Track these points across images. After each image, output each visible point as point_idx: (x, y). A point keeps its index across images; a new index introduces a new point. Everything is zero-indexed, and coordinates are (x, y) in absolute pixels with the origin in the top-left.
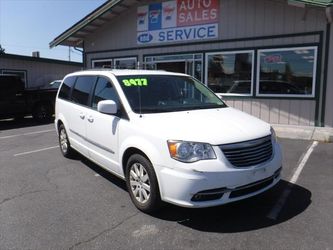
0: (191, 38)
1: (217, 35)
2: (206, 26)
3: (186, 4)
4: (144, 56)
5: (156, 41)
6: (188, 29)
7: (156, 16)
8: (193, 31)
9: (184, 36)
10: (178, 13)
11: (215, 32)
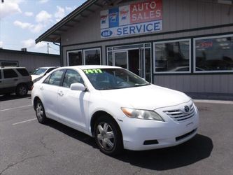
0: (142, 32)
1: (161, 29)
2: (153, 23)
3: (137, 8)
4: (106, 46)
5: (115, 35)
6: (139, 25)
7: (114, 17)
8: (143, 28)
9: (136, 31)
10: (131, 14)
11: (160, 26)
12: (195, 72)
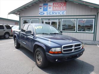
0: (57, 15)
1: (65, 14)
2: (62, 11)
3: (56, 4)
4: (41, 19)
6: (56, 12)
8: (58, 13)
9: (55, 14)
10: (53, 7)
12: (77, 31)
